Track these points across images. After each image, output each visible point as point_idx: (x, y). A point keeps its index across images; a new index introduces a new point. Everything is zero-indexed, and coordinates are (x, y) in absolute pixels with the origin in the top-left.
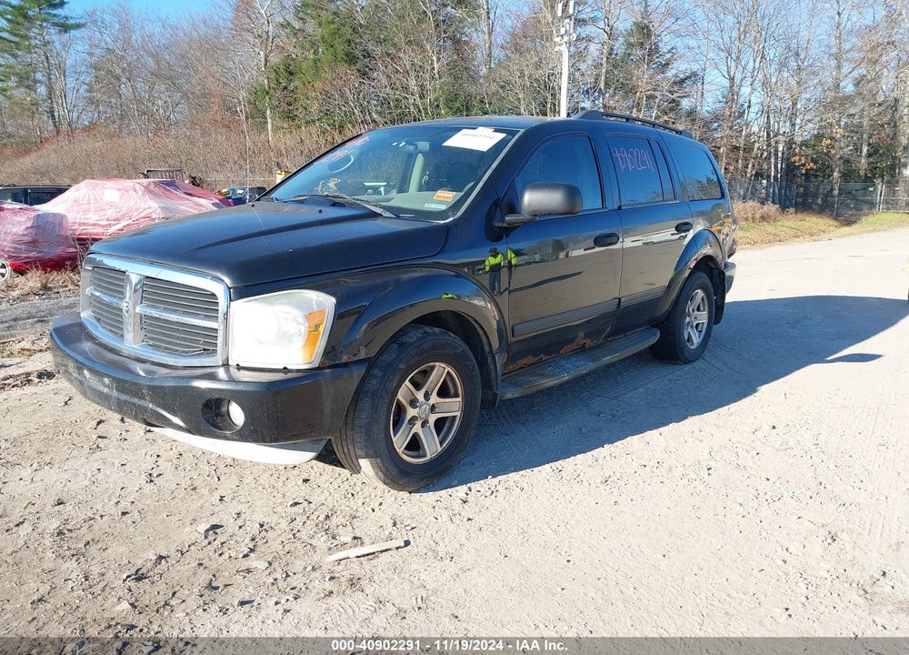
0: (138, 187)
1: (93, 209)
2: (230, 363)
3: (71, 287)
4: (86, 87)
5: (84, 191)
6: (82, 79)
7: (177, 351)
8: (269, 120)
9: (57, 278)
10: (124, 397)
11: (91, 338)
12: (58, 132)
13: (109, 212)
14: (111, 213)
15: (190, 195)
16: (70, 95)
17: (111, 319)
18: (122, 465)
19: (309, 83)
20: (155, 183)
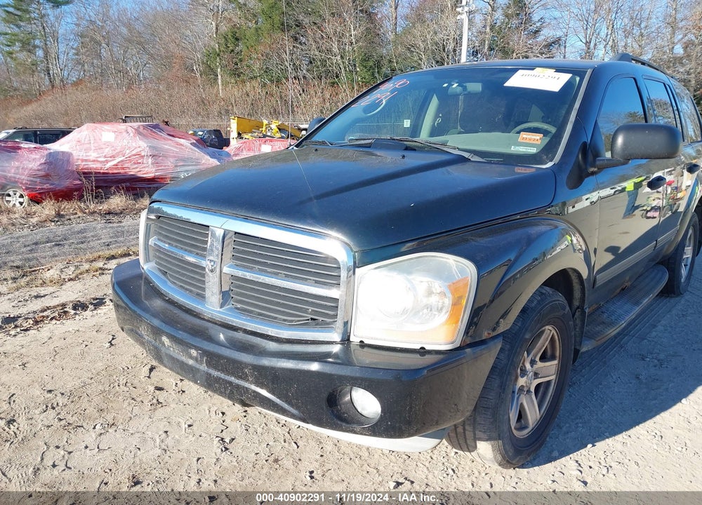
0: (129, 129)
1: (93, 148)
2: (351, 340)
3: (80, 214)
4: (74, 51)
5: (86, 133)
6: (71, 44)
7: (276, 318)
8: (219, 77)
9: (67, 207)
10: (215, 373)
11: (159, 294)
12: (53, 86)
13: (107, 150)
14: (108, 151)
15: (173, 136)
16: (61, 56)
17: (183, 275)
18: (190, 426)
19: (252, 47)
20: (143, 126)
